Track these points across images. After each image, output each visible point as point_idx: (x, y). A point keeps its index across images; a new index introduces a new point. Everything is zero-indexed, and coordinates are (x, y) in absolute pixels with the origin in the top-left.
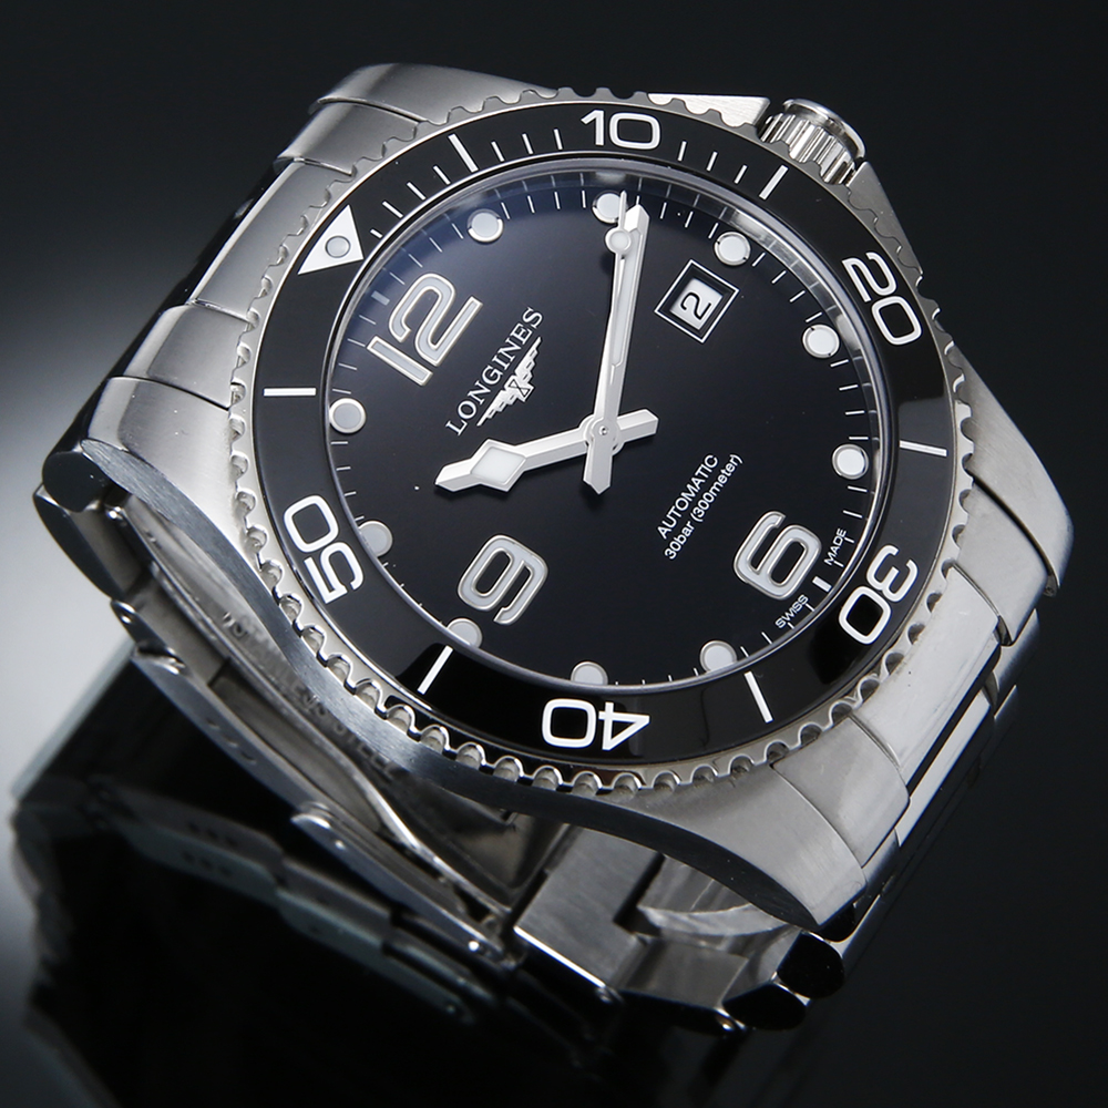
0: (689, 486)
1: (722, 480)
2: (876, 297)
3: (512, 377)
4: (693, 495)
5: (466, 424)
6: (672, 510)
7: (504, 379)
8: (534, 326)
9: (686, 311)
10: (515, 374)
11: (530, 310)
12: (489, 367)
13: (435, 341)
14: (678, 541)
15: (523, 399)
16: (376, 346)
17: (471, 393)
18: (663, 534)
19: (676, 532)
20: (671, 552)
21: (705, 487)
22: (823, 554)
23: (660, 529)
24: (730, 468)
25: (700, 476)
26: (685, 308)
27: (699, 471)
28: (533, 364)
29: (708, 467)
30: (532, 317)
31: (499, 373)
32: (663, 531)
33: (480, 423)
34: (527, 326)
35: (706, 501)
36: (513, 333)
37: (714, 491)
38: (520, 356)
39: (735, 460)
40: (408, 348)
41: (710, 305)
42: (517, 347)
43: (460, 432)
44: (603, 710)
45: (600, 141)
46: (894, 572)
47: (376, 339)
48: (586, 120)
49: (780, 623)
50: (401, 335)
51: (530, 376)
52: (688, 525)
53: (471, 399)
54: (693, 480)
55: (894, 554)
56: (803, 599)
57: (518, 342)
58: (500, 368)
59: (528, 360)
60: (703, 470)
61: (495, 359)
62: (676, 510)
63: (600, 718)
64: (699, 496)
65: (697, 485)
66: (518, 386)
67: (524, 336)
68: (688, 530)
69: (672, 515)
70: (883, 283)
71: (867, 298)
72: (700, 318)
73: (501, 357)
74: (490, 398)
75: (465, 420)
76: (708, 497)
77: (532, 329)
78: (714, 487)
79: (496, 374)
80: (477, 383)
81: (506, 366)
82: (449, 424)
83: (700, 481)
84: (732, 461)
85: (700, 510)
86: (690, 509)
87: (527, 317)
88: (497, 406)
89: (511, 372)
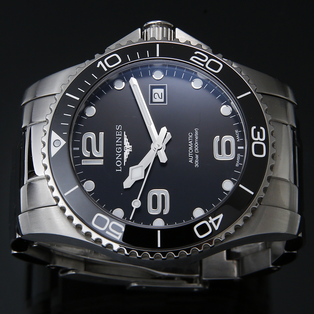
0: (189, 145)
1: (197, 138)
2: (205, 63)
3: (124, 147)
4: (192, 146)
5: (121, 167)
6: (190, 154)
7: (123, 149)
8: (121, 129)
10: (125, 146)
11: (117, 126)
12: (117, 148)
13: (98, 151)
14: (196, 161)
15: (131, 151)
16: (84, 163)
17: (117, 158)
18: (191, 162)
19: (194, 159)
20: (197, 165)
21: (194, 142)
22: (236, 140)
23: (189, 161)
24: (197, 133)
25: (190, 140)
26: (156, 99)
27: (189, 139)
29: (191, 136)
30: (118, 127)
31: (120, 148)
33: (124, 165)
34: (119, 131)
35: (196, 146)
36: (117, 135)
37: (196, 142)
38: (122, 140)
39: (196, 130)
40: (92, 157)
42: (120, 138)
43: (121, 170)
44: (209, 220)
45: (106, 70)
46: (258, 133)
47: (83, 160)
48: (98, 66)
49: (237, 165)
50: (88, 155)
51: (129, 143)
53: (118, 160)
54: (189, 142)
55: (255, 128)
56: (239, 155)
57: (120, 136)
58: (120, 146)
59: (126, 139)
60: (190, 138)
61: (117, 145)
62: (190, 153)
63: (210, 222)
64: (194, 146)
65: (191, 143)
66: (128, 148)
67: (120, 134)
68: (197, 156)
69: (190, 155)
70: (204, 58)
71: (203, 65)
73: (118, 143)
74: (122, 156)
76: (196, 144)
77: (121, 130)
79: (120, 149)
80: (117, 154)
81: (121, 145)
82: (117, 170)
83: (191, 142)
84: (196, 131)
85: (196, 149)
86: (194, 151)
87: (117, 128)
88: (126, 157)
89: (123, 146)
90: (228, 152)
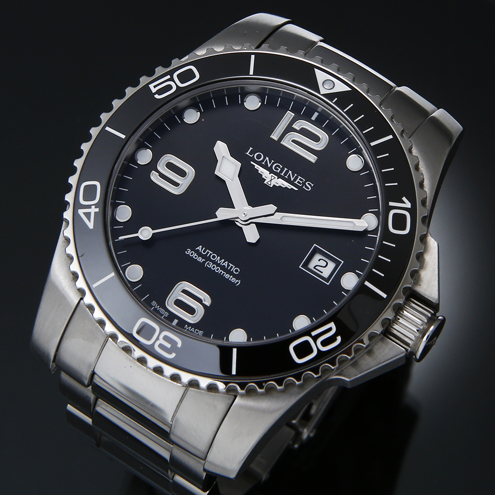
0: (223, 260)
1: (227, 276)
2: (315, 338)
3: (276, 177)
4: (219, 262)
5: (251, 156)
6: (210, 252)
7: (275, 174)
9: (317, 261)
10: (278, 178)
11: (312, 185)
12: (281, 167)
13: (293, 141)
14: (195, 255)
15: (265, 182)
16: (289, 115)
17: (267, 158)
18: (198, 248)
19: (199, 254)
20: (189, 252)
21: (223, 268)
22: (189, 324)
23: (201, 246)
24: (233, 280)
25: (228, 265)
26: (319, 260)
27: (231, 265)
28: (284, 187)
29: (234, 269)
30: (309, 186)
31: (278, 171)
32: (199, 248)
33: (252, 163)
34: (304, 184)
35: (216, 268)
36: (300, 177)
37: (221, 272)
38: (288, 180)
39: (238, 282)
40: (289, 129)
41: (322, 273)
42: (292, 179)
44: (95, 208)
45: (391, 204)
46: (169, 346)
47: (293, 115)
48: (404, 199)
49: (154, 303)
50: (297, 126)
51: (277, 185)
52: (203, 260)
53: (264, 158)
54: (227, 262)
55: (178, 346)
56: (167, 314)
57: (295, 180)
58: (281, 171)
59: (286, 184)
60: (232, 267)
61: (286, 169)
62: (211, 254)
63: (92, 206)
64: (218, 265)
65: (224, 264)
66: (270, 179)
67: (298, 182)
68: (200, 260)
69: (208, 252)
71: (314, 333)
72: (314, 268)
73: (287, 172)
74: (265, 167)
75: (254, 156)
76: (218, 270)
77: (303, 186)
78: (223, 272)
80: (273, 161)
81: (282, 174)
82: (251, 148)
83: (226, 265)
84: (237, 281)
85: (211, 265)
86: (211, 261)
87: (308, 183)
88: (261, 170)
89: (279, 177)
90: (179, 303)
